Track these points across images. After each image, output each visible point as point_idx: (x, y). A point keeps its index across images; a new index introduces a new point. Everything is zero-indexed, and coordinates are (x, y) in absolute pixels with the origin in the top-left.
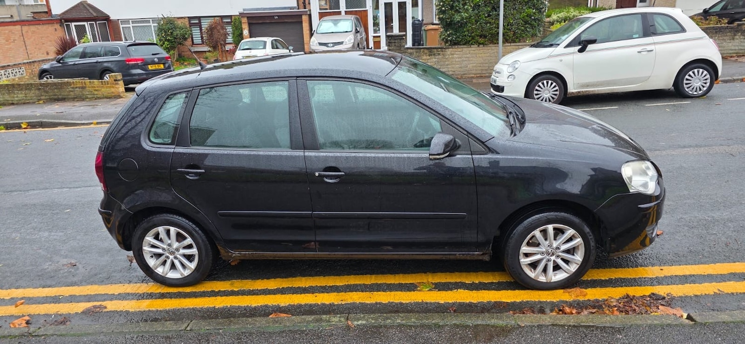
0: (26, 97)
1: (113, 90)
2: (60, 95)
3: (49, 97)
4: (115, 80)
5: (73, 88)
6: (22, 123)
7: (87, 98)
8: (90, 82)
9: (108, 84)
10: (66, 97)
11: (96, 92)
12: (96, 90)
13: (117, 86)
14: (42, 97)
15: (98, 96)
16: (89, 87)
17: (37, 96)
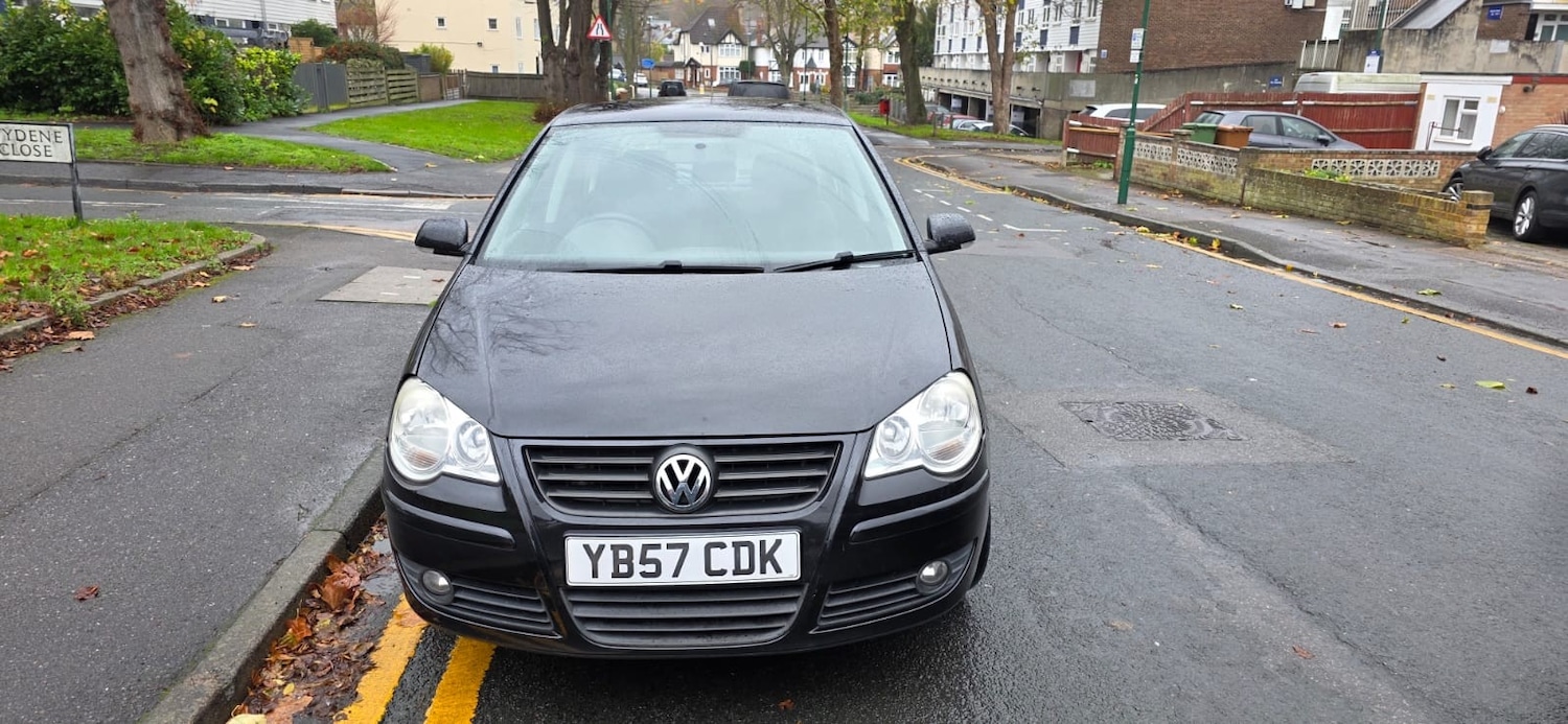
0: (1333, 208)
1: (1457, 226)
2: (1377, 216)
3: (1358, 216)
4: (1469, 206)
5: (1398, 206)
6: (1215, 239)
7: (1411, 232)
8: (1428, 200)
9: (1453, 212)
10: (1382, 221)
11: (1429, 224)
12: (1430, 220)
13: (1467, 219)
14: (1352, 215)
15: (1430, 233)
16: (1423, 211)
17: (1346, 210)
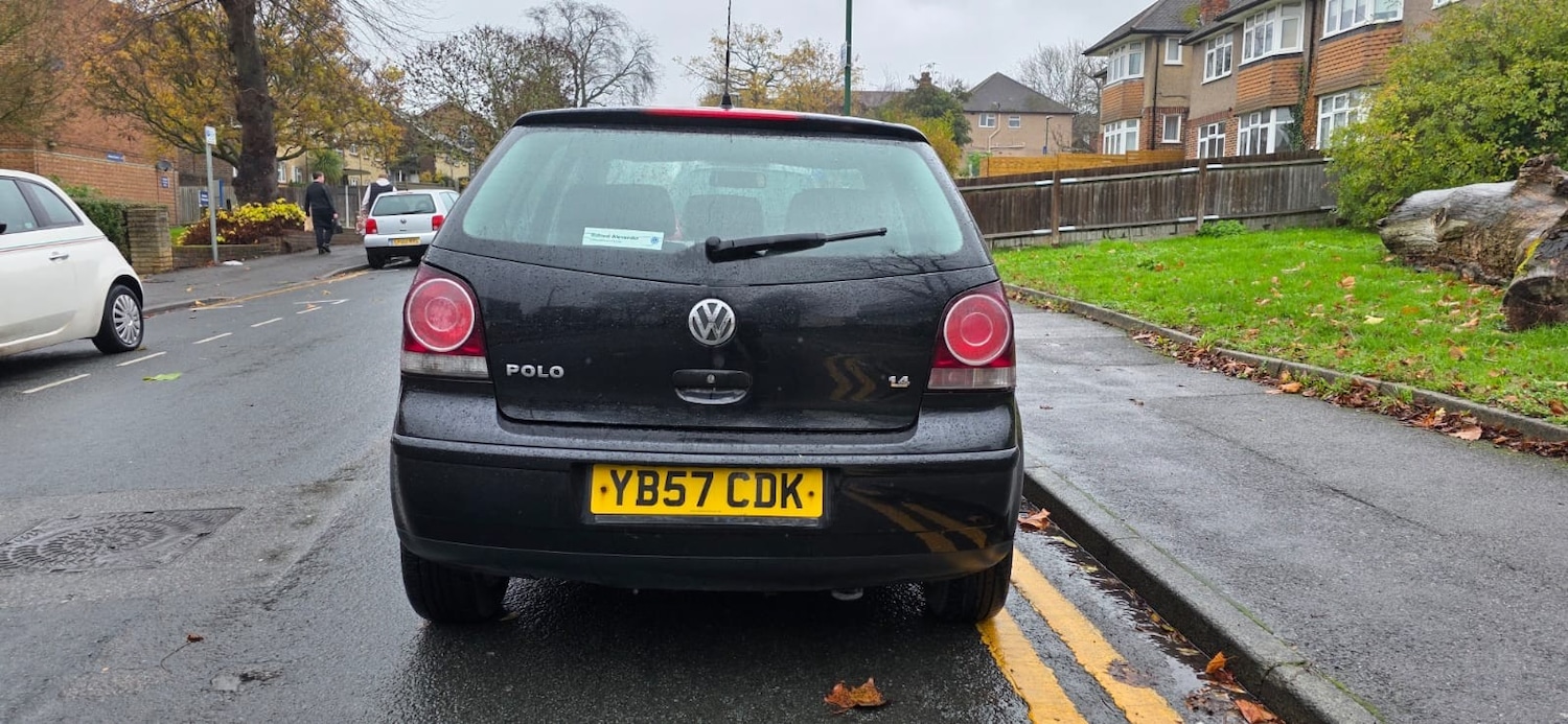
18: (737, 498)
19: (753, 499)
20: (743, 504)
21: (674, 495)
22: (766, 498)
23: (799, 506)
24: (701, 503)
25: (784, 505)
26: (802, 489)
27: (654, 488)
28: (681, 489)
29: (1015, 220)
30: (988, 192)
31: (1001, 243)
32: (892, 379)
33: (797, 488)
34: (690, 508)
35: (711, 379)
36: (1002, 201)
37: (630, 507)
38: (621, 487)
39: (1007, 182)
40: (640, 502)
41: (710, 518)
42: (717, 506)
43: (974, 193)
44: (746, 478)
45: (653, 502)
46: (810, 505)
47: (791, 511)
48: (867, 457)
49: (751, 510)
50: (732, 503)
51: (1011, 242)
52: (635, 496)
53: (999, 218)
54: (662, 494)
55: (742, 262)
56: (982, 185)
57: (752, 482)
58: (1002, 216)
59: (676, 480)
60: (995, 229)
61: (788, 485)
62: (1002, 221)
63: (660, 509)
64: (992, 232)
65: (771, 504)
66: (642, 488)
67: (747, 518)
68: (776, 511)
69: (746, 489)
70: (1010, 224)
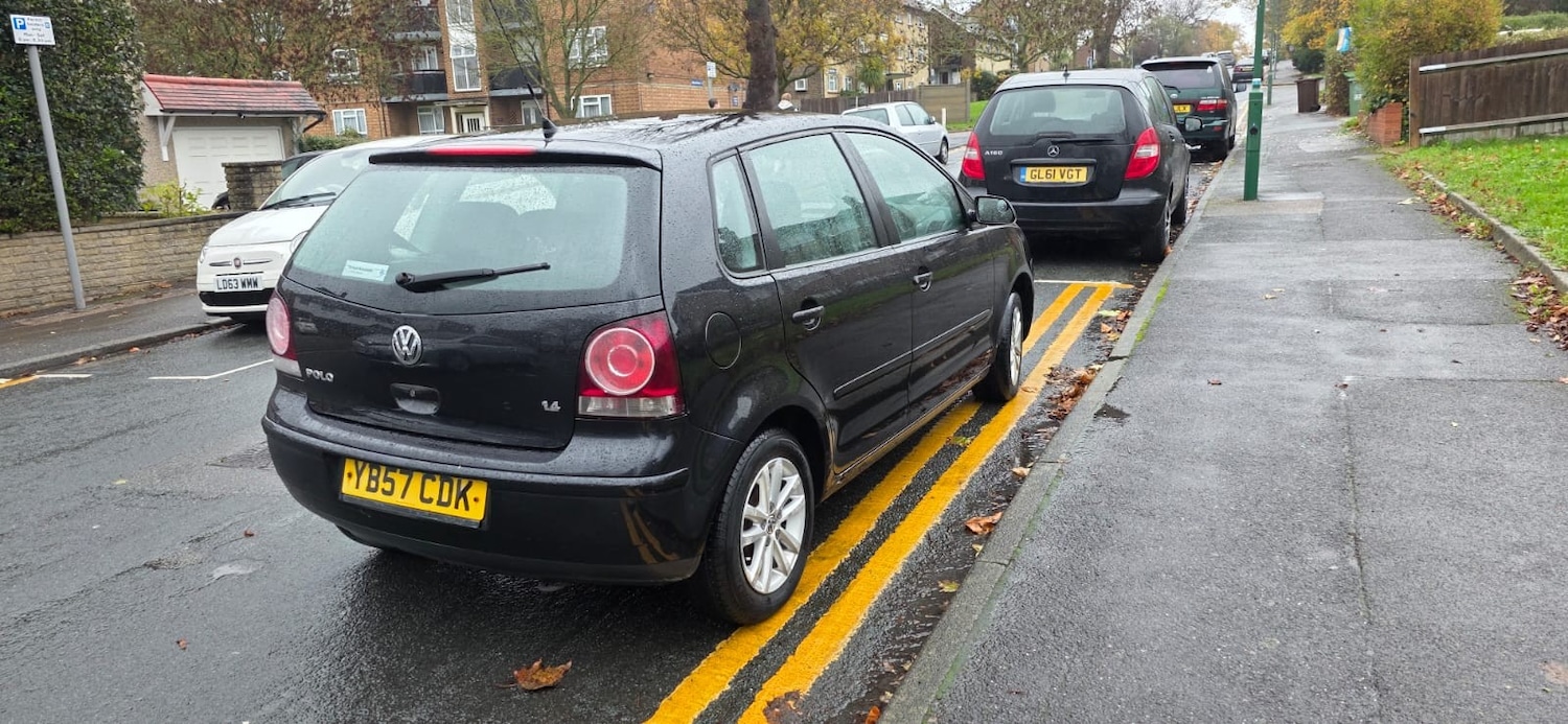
18: (426, 496)
19: (436, 499)
20: (430, 501)
21: (388, 487)
22: (445, 499)
23: (467, 508)
24: (403, 497)
25: (456, 507)
26: (470, 494)
27: (376, 479)
28: (392, 481)
29: (1554, 98)
30: (1514, 64)
31: (1531, 129)
32: (545, 403)
33: (468, 493)
34: (395, 499)
35: (413, 394)
36: (1535, 74)
37: (362, 493)
38: (359, 474)
39: (1545, 49)
40: (369, 489)
41: (406, 509)
42: (412, 501)
43: (1492, 67)
44: (434, 480)
45: (375, 490)
46: (474, 510)
47: (461, 512)
48: (509, 474)
49: (433, 508)
50: (423, 499)
51: (1547, 128)
52: (366, 484)
53: (1528, 97)
54: (382, 485)
55: (431, 293)
56: (1505, 55)
57: (438, 483)
58: (1534, 92)
59: (390, 475)
60: (1522, 110)
61: (462, 489)
62: (1533, 99)
63: (378, 497)
64: (1517, 115)
65: (447, 504)
66: (371, 478)
67: (431, 513)
68: (450, 511)
69: (432, 489)
70: (1546, 104)
